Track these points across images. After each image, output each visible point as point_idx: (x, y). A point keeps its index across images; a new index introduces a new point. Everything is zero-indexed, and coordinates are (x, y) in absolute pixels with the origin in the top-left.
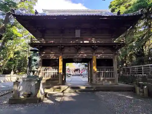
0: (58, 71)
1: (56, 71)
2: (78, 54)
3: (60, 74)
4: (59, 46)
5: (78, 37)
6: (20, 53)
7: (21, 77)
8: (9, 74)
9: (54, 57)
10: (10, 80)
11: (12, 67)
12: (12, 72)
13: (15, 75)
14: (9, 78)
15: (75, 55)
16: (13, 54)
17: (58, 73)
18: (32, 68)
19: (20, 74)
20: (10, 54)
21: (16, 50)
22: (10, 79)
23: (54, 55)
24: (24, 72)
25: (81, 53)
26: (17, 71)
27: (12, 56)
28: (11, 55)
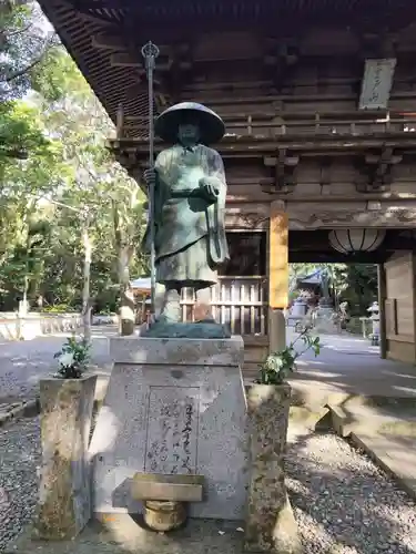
0: (266, 298)
1: (253, 299)
2: (377, 206)
3: (272, 313)
4: (274, 153)
5: (376, 106)
6: (50, 231)
7: (56, 323)
8: (11, 310)
9: (241, 222)
10: (14, 334)
11: (23, 284)
12: (24, 305)
13: (35, 315)
14: (12, 327)
15: (360, 212)
16: (25, 232)
17: (264, 309)
18: (177, 264)
19: (53, 310)
20: (13, 231)
21: (36, 218)
22: (18, 331)
23: (237, 210)
24: (64, 306)
25: (396, 200)
26: (40, 301)
27: (22, 237)
28: (18, 232)
